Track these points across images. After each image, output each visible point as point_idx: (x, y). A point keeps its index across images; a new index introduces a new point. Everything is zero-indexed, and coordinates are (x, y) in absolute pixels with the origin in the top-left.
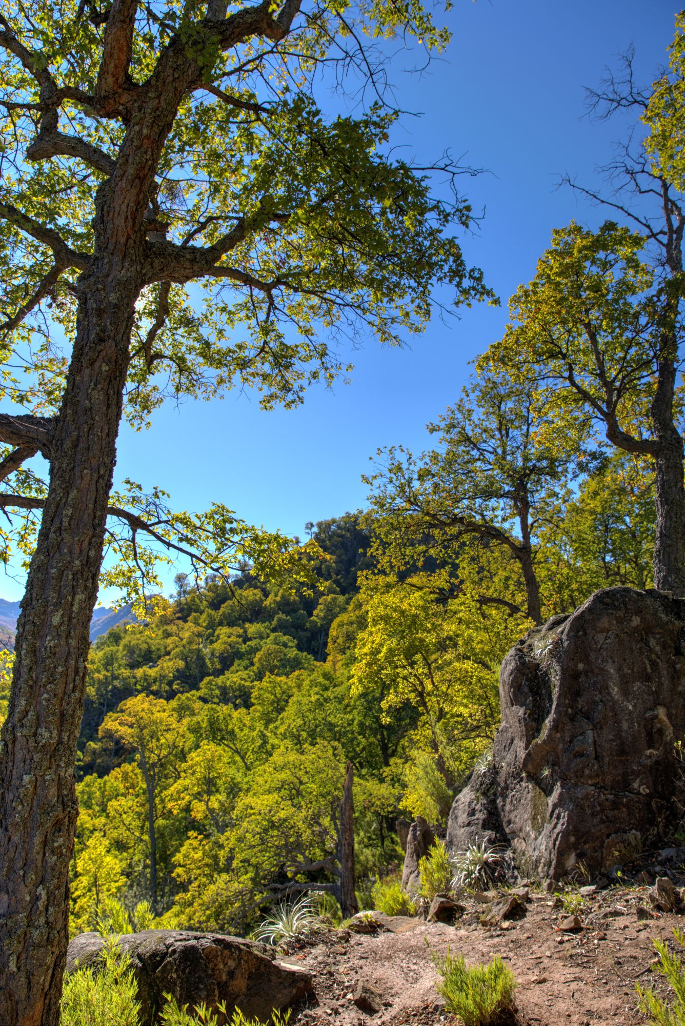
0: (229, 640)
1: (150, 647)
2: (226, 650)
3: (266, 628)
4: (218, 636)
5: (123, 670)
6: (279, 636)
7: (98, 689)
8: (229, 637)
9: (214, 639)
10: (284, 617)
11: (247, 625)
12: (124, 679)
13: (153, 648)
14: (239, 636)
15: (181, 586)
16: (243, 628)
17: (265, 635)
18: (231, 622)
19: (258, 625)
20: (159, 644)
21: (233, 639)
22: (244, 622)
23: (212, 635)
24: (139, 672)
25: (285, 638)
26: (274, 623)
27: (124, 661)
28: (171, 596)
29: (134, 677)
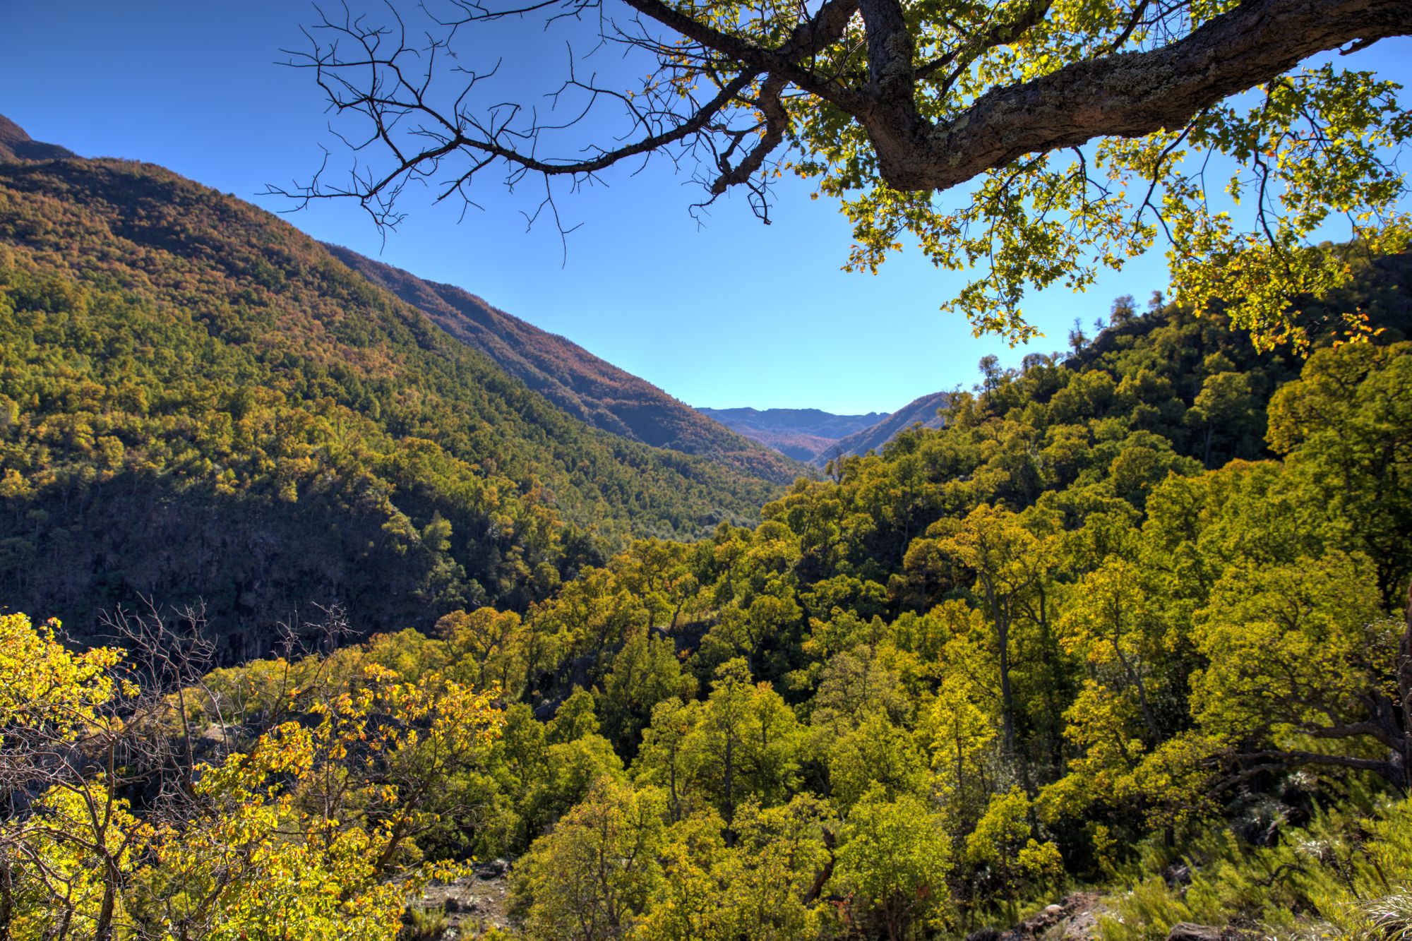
0: (1068, 443)
1: (957, 455)
2: (1065, 458)
3: (1121, 424)
4: (1051, 438)
5: (926, 484)
6: (1144, 435)
7: (896, 509)
8: (1068, 439)
9: (1045, 442)
10: (1148, 408)
11: (1092, 422)
12: (928, 496)
13: (962, 456)
14: (1082, 437)
15: (990, 373)
16: (1086, 425)
17: (1122, 435)
18: (1067, 418)
19: (1110, 421)
20: (969, 450)
21: (1074, 440)
22: (1086, 417)
23: (1042, 436)
24: (949, 487)
25: (1154, 438)
26: (1135, 415)
27: (926, 473)
28: (976, 388)
29: (942, 494)
